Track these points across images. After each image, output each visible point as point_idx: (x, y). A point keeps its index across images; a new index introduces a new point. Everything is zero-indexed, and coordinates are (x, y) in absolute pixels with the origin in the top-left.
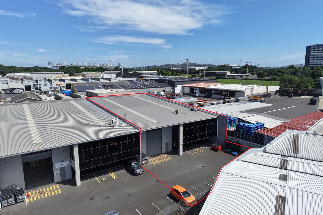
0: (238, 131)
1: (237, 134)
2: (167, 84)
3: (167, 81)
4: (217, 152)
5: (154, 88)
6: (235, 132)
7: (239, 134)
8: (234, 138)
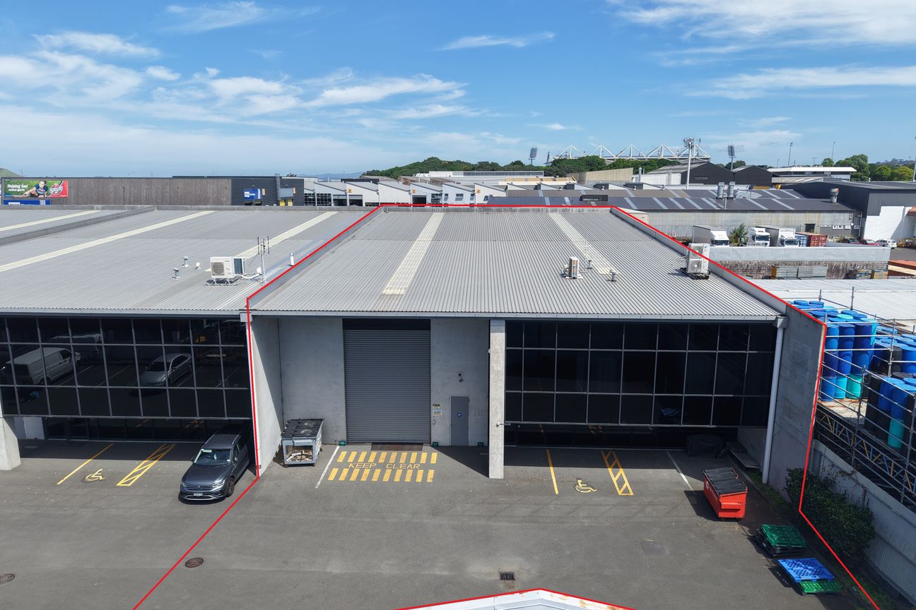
0: (874, 430)
1: (869, 448)
2: (835, 200)
3: (836, 190)
4: (710, 523)
5: (767, 214)
6: (859, 433)
7: (876, 453)
8: (848, 468)
